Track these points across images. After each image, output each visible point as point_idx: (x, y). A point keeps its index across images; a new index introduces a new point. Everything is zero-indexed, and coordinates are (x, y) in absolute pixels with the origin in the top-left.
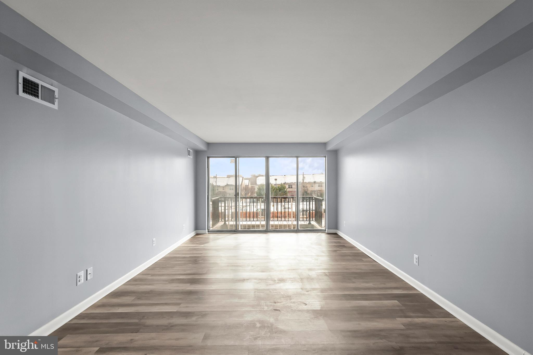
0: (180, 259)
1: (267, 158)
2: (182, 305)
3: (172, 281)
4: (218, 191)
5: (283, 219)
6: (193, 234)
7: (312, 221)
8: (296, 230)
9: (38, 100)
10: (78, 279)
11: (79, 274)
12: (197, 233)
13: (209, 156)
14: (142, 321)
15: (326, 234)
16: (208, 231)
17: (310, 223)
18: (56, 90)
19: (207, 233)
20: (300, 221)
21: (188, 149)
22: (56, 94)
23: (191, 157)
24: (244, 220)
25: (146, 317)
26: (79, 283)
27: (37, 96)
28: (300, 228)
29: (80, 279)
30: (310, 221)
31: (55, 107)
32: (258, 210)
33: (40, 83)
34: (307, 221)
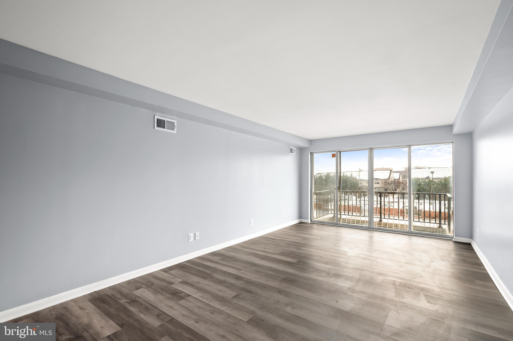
0: (270, 240)
1: (371, 149)
2: (242, 271)
3: (251, 254)
4: (361, 185)
5: (401, 218)
6: (296, 222)
7: (445, 224)
8: (407, 232)
9: (165, 130)
10: (189, 238)
11: (190, 235)
12: (302, 221)
13: (311, 152)
14: (212, 273)
15: (453, 242)
16: (311, 221)
17: (440, 227)
18: (175, 122)
19: (310, 222)
20: (414, 221)
21: (290, 148)
22: (176, 124)
23: (294, 154)
24: (357, 215)
25: (216, 272)
26: (189, 241)
27: (164, 127)
28: (414, 230)
29: (190, 238)
30: (440, 223)
31: (175, 132)
32: (405, 208)
33: (166, 119)
34: (435, 223)
